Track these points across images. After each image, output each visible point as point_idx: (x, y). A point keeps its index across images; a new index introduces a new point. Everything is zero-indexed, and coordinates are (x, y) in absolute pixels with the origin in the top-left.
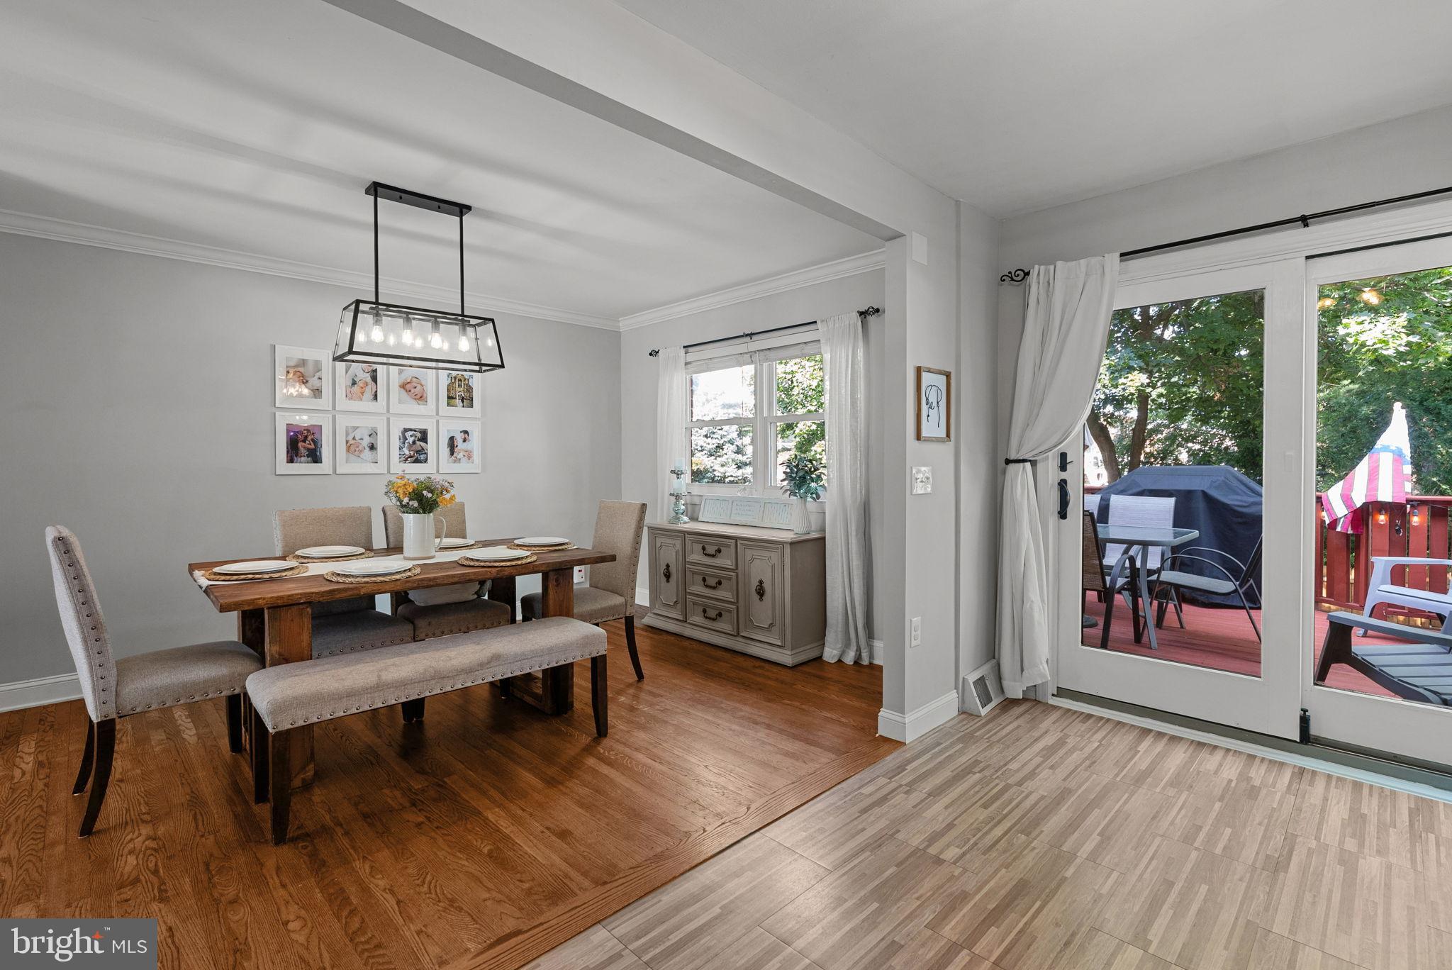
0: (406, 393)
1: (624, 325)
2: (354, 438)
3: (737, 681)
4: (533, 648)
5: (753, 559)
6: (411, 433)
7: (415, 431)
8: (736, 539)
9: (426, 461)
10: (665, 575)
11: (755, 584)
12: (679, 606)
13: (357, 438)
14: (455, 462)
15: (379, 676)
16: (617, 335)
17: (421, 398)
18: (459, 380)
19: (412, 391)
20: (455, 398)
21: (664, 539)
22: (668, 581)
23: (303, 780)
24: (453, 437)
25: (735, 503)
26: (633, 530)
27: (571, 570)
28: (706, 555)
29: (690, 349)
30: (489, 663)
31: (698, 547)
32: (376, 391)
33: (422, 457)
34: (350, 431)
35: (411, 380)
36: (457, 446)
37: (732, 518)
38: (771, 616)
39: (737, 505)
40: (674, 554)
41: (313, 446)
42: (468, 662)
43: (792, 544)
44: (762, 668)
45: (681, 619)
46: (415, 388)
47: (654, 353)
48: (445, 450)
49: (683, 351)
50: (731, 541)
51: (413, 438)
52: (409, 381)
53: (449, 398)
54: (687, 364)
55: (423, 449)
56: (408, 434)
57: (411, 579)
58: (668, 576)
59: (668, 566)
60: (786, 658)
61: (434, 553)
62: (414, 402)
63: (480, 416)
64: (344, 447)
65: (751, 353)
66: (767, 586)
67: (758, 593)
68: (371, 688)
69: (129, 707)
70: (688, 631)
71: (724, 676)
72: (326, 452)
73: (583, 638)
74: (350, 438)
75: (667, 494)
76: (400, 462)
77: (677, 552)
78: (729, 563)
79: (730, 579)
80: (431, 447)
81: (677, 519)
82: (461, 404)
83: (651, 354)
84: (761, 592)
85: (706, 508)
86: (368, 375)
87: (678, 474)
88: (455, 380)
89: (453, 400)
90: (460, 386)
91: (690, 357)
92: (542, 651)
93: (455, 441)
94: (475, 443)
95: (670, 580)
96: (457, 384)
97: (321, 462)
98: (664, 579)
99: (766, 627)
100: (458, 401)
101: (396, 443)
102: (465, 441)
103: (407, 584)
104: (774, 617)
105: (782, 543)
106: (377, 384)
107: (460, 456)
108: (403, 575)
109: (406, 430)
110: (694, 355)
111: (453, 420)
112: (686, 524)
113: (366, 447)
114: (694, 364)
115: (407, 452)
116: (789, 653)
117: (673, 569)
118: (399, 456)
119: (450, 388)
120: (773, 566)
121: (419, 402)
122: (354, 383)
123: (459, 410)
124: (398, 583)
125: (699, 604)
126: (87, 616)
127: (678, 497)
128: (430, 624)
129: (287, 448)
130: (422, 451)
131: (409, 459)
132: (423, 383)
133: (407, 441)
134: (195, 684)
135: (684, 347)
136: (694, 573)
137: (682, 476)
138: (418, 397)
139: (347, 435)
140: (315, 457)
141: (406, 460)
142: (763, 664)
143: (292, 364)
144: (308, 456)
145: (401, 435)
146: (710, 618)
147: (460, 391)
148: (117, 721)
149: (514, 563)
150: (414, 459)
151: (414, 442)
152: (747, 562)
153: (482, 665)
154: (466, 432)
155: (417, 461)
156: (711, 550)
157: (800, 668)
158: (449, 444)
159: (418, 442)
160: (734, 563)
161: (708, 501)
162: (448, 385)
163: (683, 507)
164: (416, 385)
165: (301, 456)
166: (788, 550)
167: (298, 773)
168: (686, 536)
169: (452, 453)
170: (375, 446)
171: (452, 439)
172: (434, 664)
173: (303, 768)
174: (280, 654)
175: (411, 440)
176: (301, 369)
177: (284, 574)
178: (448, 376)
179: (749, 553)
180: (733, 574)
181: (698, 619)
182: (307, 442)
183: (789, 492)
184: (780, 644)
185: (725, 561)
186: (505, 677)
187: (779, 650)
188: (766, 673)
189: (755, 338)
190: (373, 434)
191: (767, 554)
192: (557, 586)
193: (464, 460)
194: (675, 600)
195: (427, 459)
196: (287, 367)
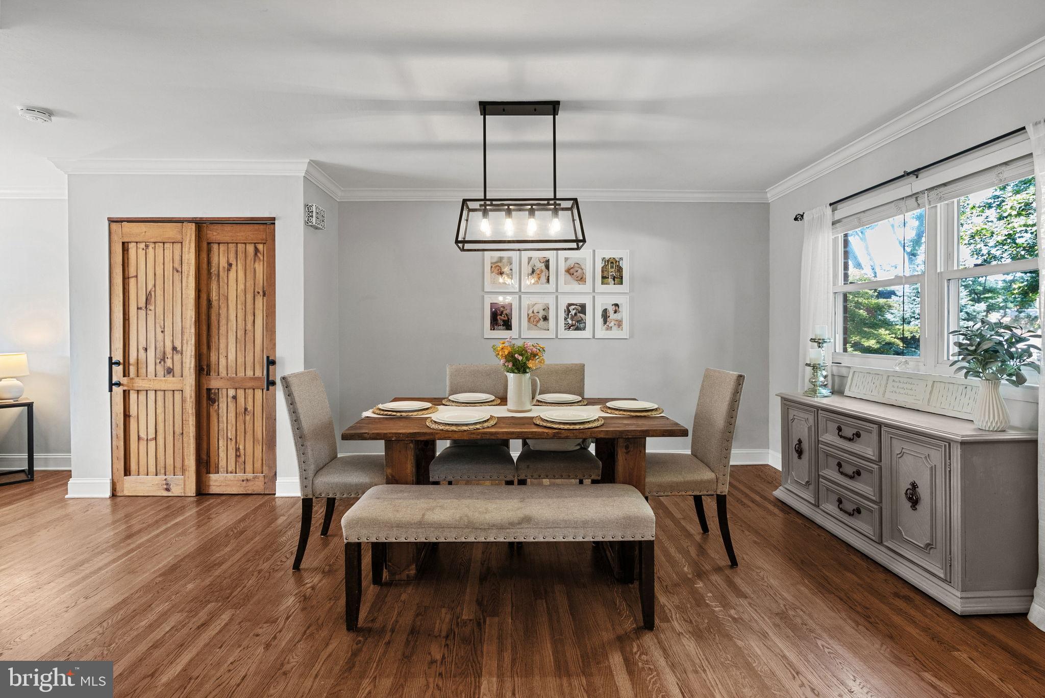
0: (569, 275)
1: (772, 195)
2: (533, 312)
3: (859, 609)
4: (566, 518)
5: (902, 454)
6: (573, 307)
7: (577, 305)
8: (880, 425)
9: (584, 329)
10: (797, 451)
11: (905, 485)
12: (811, 487)
13: (535, 312)
14: (607, 329)
15: (424, 515)
16: (765, 207)
17: (581, 279)
18: (611, 263)
19: (575, 274)
20: (608, 278)
21: (796, 412)
22: (800, 457)
23: (408, 576)
24: (606, 309)
25: (891, 379)
26: (727, 403)
27: (643, 440)
28: (841, 437)
29: (839, 206)
30: (519, 523)
31: (833, 427)
32: (549, 276)
33: (582, 326)
34: (531, 307)
35: (574, 266)
36: (609, 317)
37: (886, 396)
38: (929, 534)
39: (894, 381)
40: (806, 430)
41: (506, 318)
42: (499, 518)
43: (963, 443)
44: (906, 599)
45: (813, 502)
46: (577, 271)
47: (799, 218)
48: (599, 320)
49: (829, 209)
50: (872, 425)
51: (574, 311)
52: (572, 267)
53: (603, 278)
54: (834, 223)
55: (582, 319)
56: (571, 308)
57: (479, 431)
58: (800, 452)
59: (800, 441)
60: (954, 599)
61: (529, 407)
62: (576, 282)
63: (628, 292)
64: (526, 319)
65: (916, 196)
66: (924, 492)
67: (910, 499)
68: (415, 523)
69: (318, 493)
70: (819, 519)
71: (842, 595)
72: (515, 323)
73: (624, 518)
74: (530, 312)
75: (801, 364)
76: (565, 329)
77: (810, 428)
78: (870, 452)
79: (871, 472)
80: (588, 318)
81: (813, 392)
82: (613, 282)
83: (796, 219)
84: (914, 500)
85: (854, 382)
86: (543, 264)
87: (820, 343)
88: (608, 263)
89: (606, 279)
90: (612, 267)
91: (839, 215)
92: (576, 523)
93: (608, 313)
94: (624, 313)
95: (802, 456)
96: (610, 266)
97: (511, 330)
98: (796, 455)
99: (922, 546)
100: (610, 280)
101: (562, 315)
102: (615, 312)
103: (472, 436)
104: (933, 536)
105: (949, 442)
106: (549, 270)
107: (612, 324)
108: (471, 427)
109: (570, 305)
110: (844, 210)
111: (608, 295)
112: (825, 399)
113: (541, 319)
114: (844, 220)
115: (570, 322)
116: (959, 594)
117: (805, 446)
118: (564, 325)
119: (603, 270)
120: (933, 470)
121: (580, 282)
122: (533, 271)
123: (611, 287)
124: (465, 433)
125: (833, 492)
126: (297, 429)
127: (815, 368)
128: (528, 467)
129: (491, 320)
130: (581, 321)
131: (572, 327)
132: (583, 267)
133: (570, 313)
134: (351, 485)
135: (831, 205)
136: (827, 455)
137: (825, 345)
138: (579, 278)
139: (529, 309)
140: (508, 326)
141: (570, 328)
142: (912, 595)
143: (494, 261)
144: (503, 325)
145: (566, 308)
146: (846, 512)
147: (612, 272)
148: (314, 500)
149: (571, 427)
150: (576, 326)
151: (576, 314)
152: (894, 456)
153: (512, 525)
154: (616, 305)
155: (577, 329)
156: (849, 432)
157: (977, 622)
158: (602, 315)
159: (578, 314)
160: (877, 453)
161: (856, 375)
162: (603, 268)
163: (822, 379)
164: (578, 269)
165: (499, 326)
166: (957, 452)
167: (404, 570)
168: (820, 411)
169: (605, 322)
170: (547, 318)
171: (605, 311)
172: (470, 514)
173: (408, 566)
174: (393, 476)
175: (573, 312)
176: (499, 264)
177: (411, 414)
178: (603, 261)
179: (898, 446)
180: (876, 466)
181: (832, 508)
182: (503, 315)
183: (965, 371)
184: (942, 576)
185: (866, 448)
186: (536, 540)
187: (940, 583)
188: (912, 612)
189: (922, 175)
190: (546, 309)
191: (926, 451)
192: (627, 453)
193: (615, 328)
194: (807, 480)
195: (585, 327)
196: (491, 263)
